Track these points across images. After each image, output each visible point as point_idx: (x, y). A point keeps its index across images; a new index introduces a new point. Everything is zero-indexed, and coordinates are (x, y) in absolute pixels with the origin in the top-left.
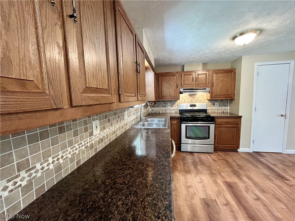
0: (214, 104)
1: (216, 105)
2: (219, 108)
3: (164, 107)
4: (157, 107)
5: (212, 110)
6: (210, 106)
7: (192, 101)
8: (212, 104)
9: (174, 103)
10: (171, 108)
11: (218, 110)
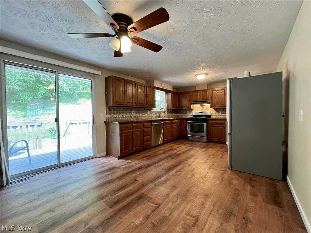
0: (218, 112)
1: (219, 112)
2: (222, 114)
3: (185, 113)
4: (181, 114)
5: (217, 116)
6: (215, 113)
7: (203, 110)
8: (217, 112)
9: (191, 111)
10: (189, 115)
11: (221, 116)
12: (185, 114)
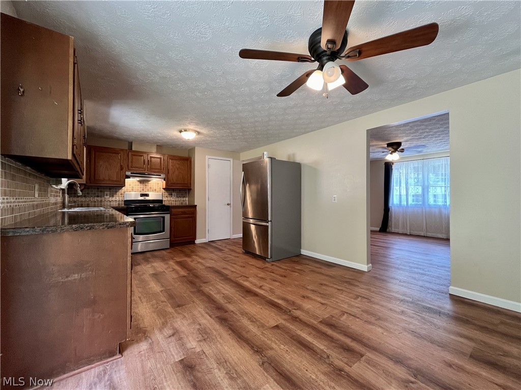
0: (172, 195)
1: (173, 195)
2: (177, 199)
3: (98, 196)
5: (169, 201)
6: (167, 197)
7: (143, 190)
8: (169, 195)
9: (116, 192)
10: (111, 199)
11: (176, 201)
12: (99, 199)
